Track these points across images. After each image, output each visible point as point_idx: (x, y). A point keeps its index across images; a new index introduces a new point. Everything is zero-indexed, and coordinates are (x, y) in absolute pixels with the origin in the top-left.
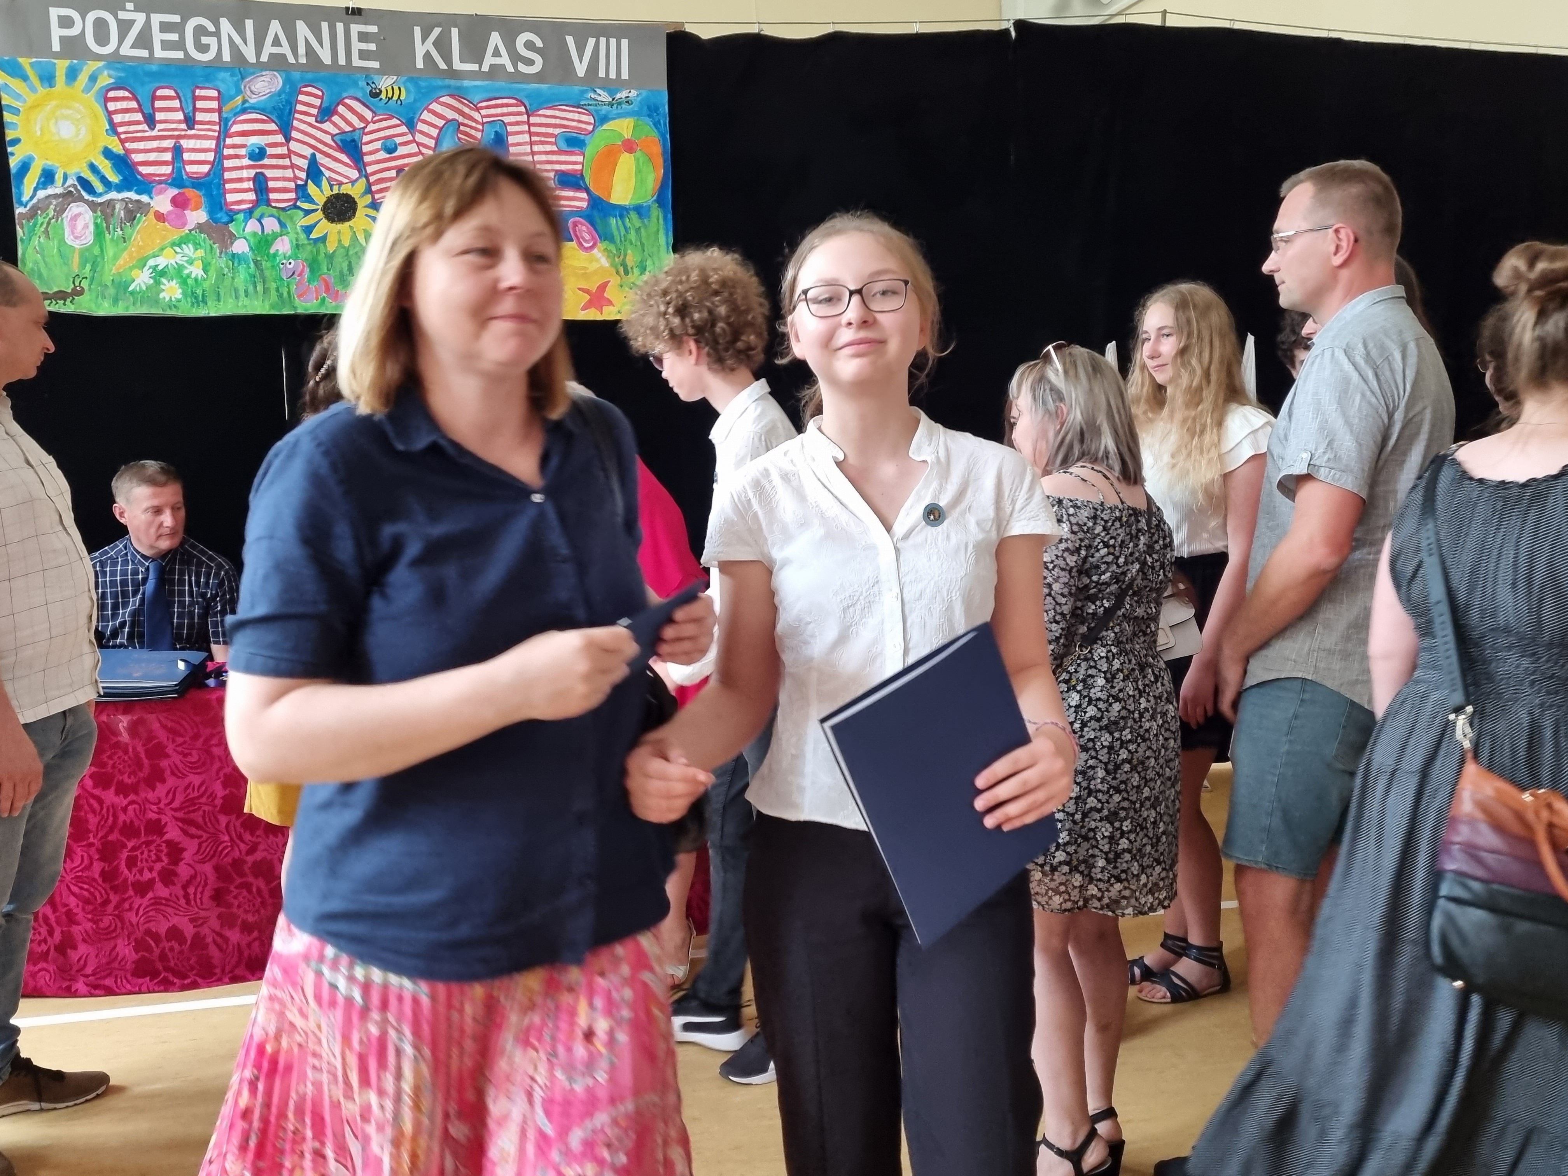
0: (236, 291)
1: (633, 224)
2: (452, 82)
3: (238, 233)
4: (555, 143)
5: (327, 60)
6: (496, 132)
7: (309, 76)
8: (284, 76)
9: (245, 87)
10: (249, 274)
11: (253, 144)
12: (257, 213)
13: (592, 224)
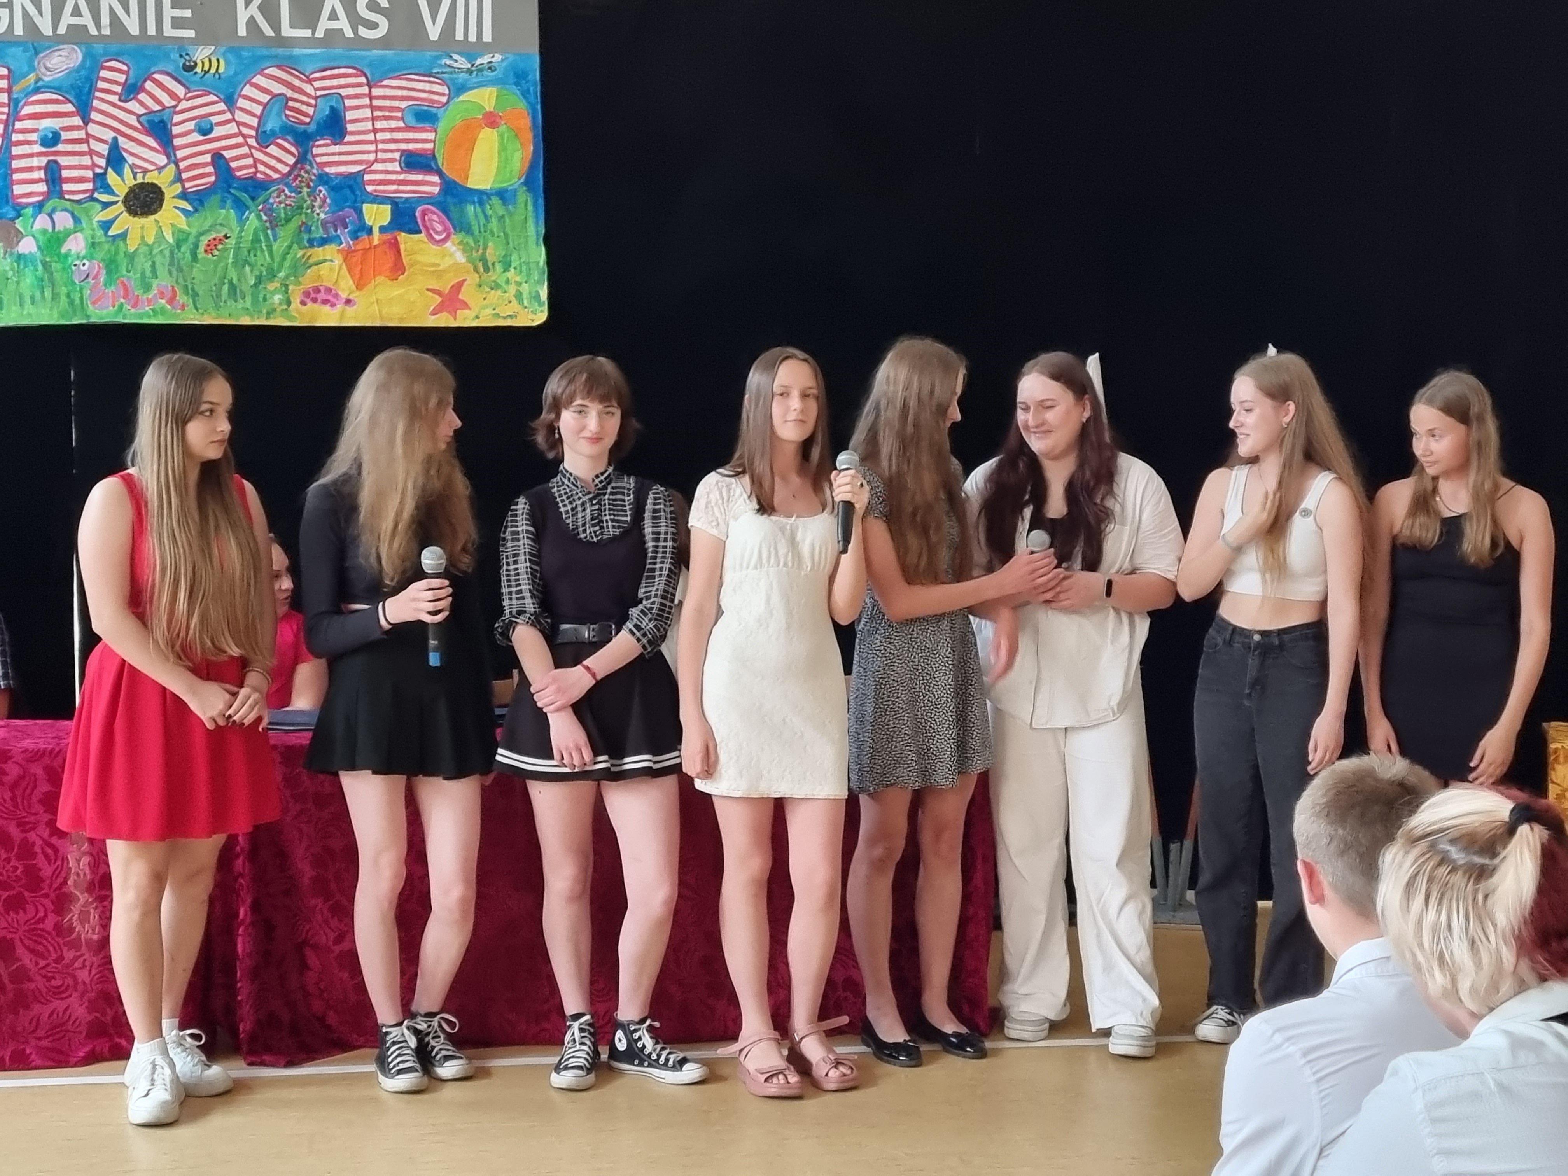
0: (21, 296)
1: (494, 212)
2: (280, 51)
3: (25, 230)
4: (402, 119)
5: (134, 30)
6: (332, 107)
7: (114, 48)
8: (84, 49)
9: (39, 64)
10: (36, 277)
11: (45, 129)
12: (48, 206)
13: (445, 212)
